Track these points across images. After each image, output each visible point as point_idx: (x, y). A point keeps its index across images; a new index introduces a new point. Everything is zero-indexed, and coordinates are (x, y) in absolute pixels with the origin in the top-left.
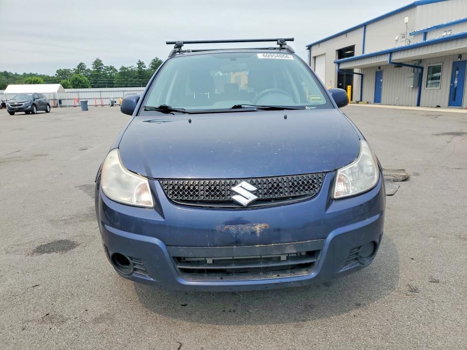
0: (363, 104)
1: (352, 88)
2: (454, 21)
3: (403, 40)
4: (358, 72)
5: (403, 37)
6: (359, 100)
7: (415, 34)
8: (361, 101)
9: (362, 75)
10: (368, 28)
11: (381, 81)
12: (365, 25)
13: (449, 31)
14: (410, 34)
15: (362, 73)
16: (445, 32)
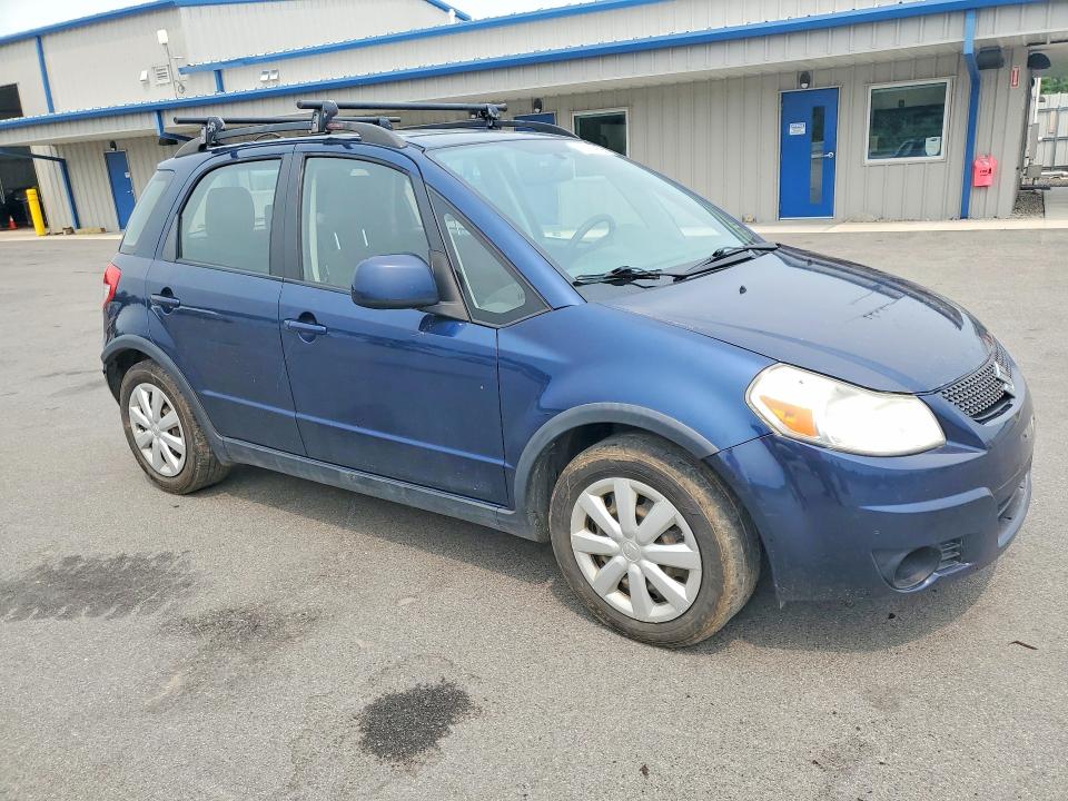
0: (84, 233)
1: (39, 195)
2: (299, 47)
3: (160, 82)
4: (48, 155)
5: (161, 76)
6: (71, 224)
7: (192, 71)
8: (78, 226)
9: (63, 162)
10: (48, 43)
11: (127, 176)
12: (38, 36)
13: (274, 72)
14: (180, 70)
15: (62, 157)
16: (265, 73)
